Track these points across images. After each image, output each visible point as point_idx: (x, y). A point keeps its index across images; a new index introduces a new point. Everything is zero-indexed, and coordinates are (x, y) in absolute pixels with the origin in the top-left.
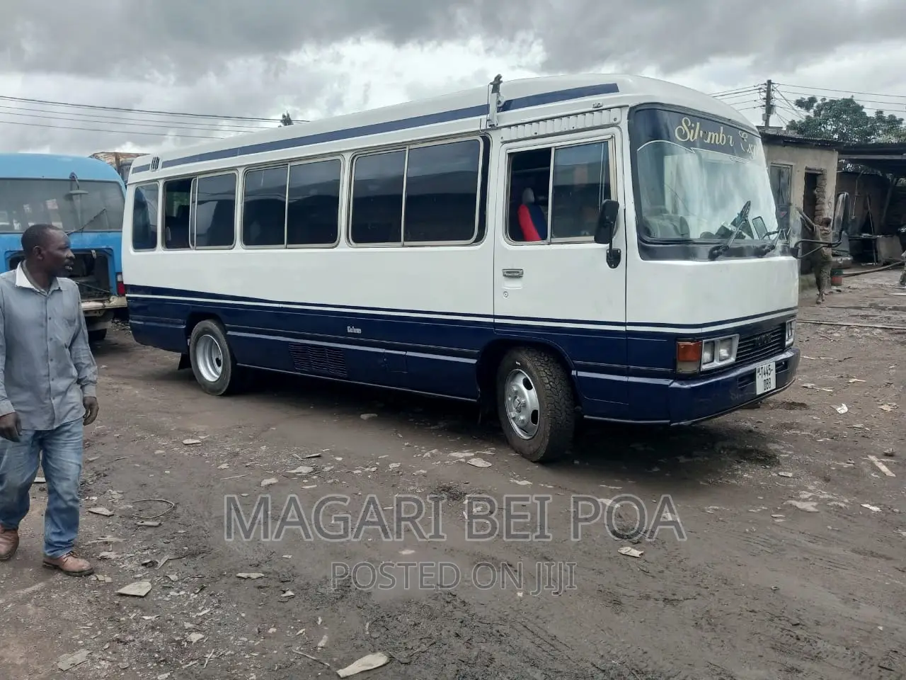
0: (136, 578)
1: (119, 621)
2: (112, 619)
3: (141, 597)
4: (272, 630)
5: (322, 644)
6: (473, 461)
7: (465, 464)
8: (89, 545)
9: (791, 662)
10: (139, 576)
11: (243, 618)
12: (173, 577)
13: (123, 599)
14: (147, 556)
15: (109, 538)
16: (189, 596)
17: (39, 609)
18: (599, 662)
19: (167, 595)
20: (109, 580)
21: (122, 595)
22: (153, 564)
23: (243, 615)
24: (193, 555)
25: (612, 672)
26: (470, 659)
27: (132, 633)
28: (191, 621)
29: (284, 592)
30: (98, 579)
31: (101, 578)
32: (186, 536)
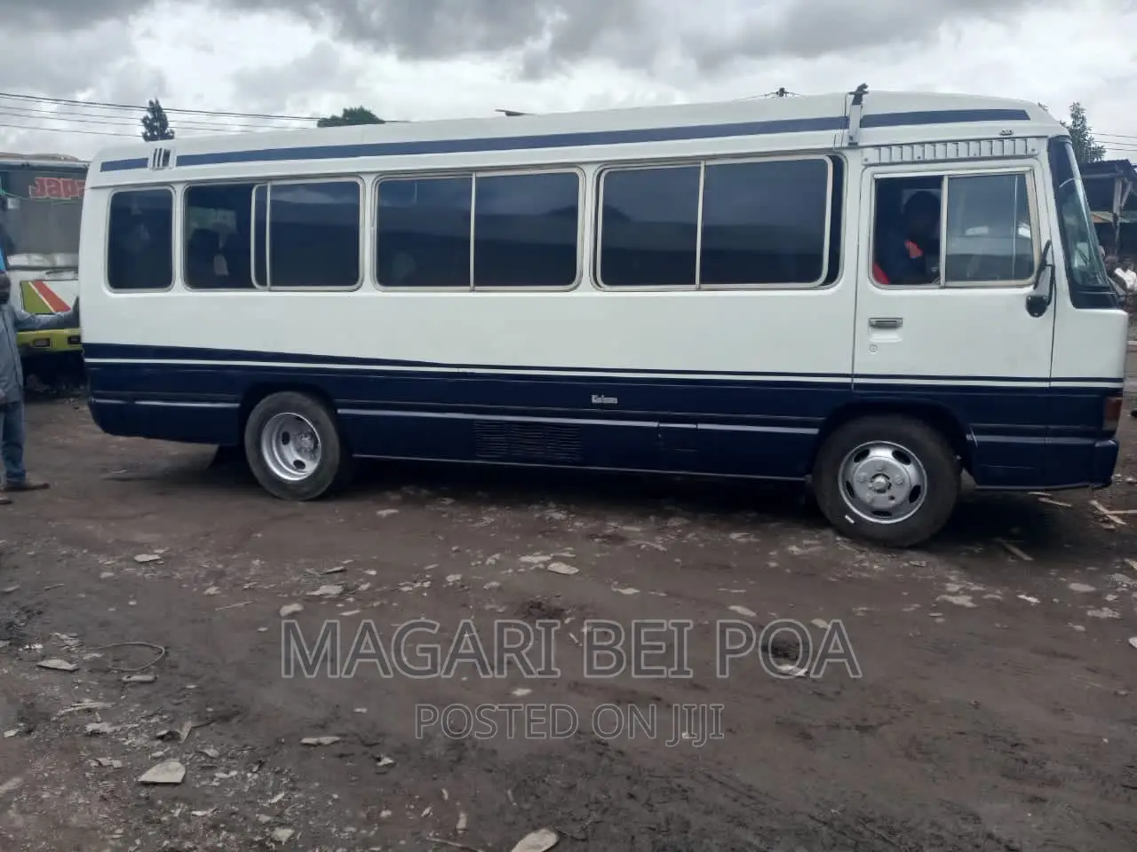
0: (156, 758)
1: (159, 822)
2: (149, 821)
3: (176, 784)
4: (385, 814)
5: (462, 824)
6: (555, 567)
7: (544, 571)
8: (62, 716)
9: (1031, 790)
10: (159, 754)
11: (337, 800)
12: (211, 752)
13: (153, 790)
14: (156, 726)
15: (88, 703)
16: (245, 778)
17: (30, 817)
18: (816, 813)
19: (212, 778)
20: (117, 763)
21: (146, 784)
22: (172, 737)
23: (336, 796)
24: (225, 718)
25: (836, 823)
26: (659, 825)
27: (187, 836)
28: (264, 811)
29: (379, 760)
30: (100, 764)
31: (105, 761)
32: (201, 692)
